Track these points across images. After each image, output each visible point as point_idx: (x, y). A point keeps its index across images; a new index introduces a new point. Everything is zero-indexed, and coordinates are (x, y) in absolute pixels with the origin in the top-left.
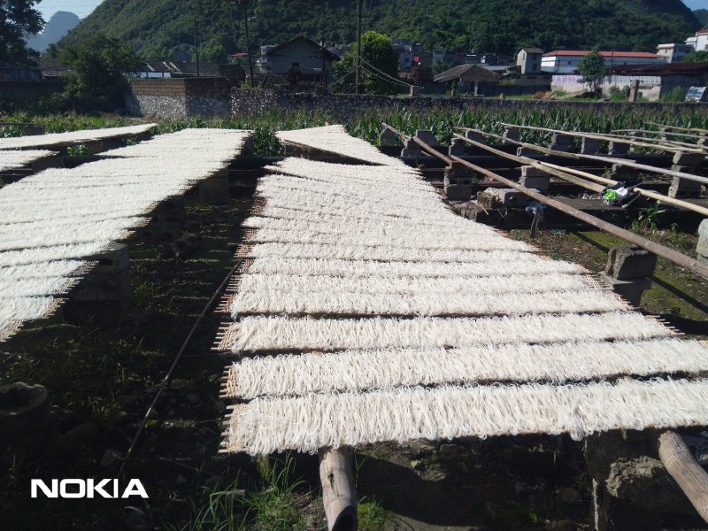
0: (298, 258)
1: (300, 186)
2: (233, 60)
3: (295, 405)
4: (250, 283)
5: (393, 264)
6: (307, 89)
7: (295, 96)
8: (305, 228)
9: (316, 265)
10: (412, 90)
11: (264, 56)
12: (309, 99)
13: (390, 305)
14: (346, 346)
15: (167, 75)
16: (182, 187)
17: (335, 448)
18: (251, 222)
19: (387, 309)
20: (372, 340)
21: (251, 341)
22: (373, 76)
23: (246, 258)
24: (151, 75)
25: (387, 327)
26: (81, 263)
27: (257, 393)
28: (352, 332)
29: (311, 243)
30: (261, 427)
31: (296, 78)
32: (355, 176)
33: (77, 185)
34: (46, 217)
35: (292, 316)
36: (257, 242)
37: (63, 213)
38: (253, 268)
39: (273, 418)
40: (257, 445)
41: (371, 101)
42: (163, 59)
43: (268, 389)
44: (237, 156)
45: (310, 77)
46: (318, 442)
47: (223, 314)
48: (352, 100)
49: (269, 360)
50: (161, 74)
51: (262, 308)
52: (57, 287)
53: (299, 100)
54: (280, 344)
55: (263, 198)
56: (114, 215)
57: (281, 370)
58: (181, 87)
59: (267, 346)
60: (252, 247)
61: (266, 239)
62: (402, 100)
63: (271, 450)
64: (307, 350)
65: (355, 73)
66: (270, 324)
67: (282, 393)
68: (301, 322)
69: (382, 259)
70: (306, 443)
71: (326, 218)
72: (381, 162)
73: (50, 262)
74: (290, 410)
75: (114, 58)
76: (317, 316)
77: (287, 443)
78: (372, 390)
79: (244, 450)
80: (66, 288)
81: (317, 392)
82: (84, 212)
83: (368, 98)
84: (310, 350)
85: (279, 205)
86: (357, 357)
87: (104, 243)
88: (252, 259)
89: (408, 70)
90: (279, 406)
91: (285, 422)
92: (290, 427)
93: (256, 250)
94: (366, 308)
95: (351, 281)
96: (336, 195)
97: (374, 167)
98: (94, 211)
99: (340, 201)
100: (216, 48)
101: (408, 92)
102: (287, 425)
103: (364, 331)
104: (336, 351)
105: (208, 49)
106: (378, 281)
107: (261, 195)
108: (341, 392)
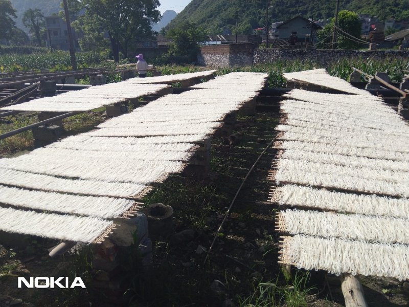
0: (312, 151)
1: (307, 107)
2: (255, 32)
3: (324, 243)
4: (284, 164)
5: (378, 161)
6: (300, 47)
7: (293, 52)
8: (314, 133)
9: (325, 157)
10: (370, 46)
11: (274, 29)
12: (301, 53)
13: (381, 188)
14: (353, 211)
15: (219, 43)
16: (237, 106)
17: (353, 275)
18: (280, 128)
19: (378, 190)
20: (371, 210)
21: (291, 200)
22: (343, 38)
23: (280, 149)
24: (211, 43)
25: (380, 202)
26: (193, 145)
27: (298, 231)
28: (356, 202)
29: (319, 142)
30: (303, 253)
31: (294, 40)
32: (339, 101)
33: (183, 103)
34: (171, 119)
35: (314, 187)
36: (285, 140)
37: (179, 118)
38: (285, 155)
39: (310, 248)
40: (302, 263)
41: (342, 54)
42: (218, 34)
43: (305, 230)
44: (263, 88)
45: (302, 40)
46: (342, 269)
47: (271, 181)
48: (329, 53)
49: (303, 212)
50: (216, 42)
51: (294, 180)
52: (183, 157)
53: (295, 54)
54: (308, 204)
55: (285, 114)
56: (206, 120)
57: (312, 219)
58: (227, 49)
59: (300, 203)
60: (282, 142)
61: (290, 139)
62: (364, 53)
63: (311, 268)
64: (327, 210)
65: (331, 37)
66: (301, 190)
67: (314, 234)
68: (321, 192)
69: (370, 156)
70: (333, 268)
71: (327, 127)
72: (354, 93)
73: (178, 143)
74: (321, 245)
75: (193, 34)
76: (331, 189)
77: (320, 265)
78: (375, 242)
79: (293, 264)
80: (187, 157)
81: (338, 237)
82: (189, 118)
83: (340, 52)
84: (329, 210)
85: (296, 118)
86: (362, 219)
87: (203, 135)
88: (283, 150)
89: (367, 33)
90: (313, 242)
91: (318, 253)
92: (321, 256)
93: (285, 145)
94: (364, 188)
95: (350, 169)
96: (330, 113)
97: (350, 95)
98: (194, 117)
99: (334, 117)
100: (246, 26)
101: (369, 47)
102: (320, 254)
103: (364, 202)
104: (347, 213)
105: (242, 27)
106: (369, 171)
107: (284, 112)
108: (354, 240)
